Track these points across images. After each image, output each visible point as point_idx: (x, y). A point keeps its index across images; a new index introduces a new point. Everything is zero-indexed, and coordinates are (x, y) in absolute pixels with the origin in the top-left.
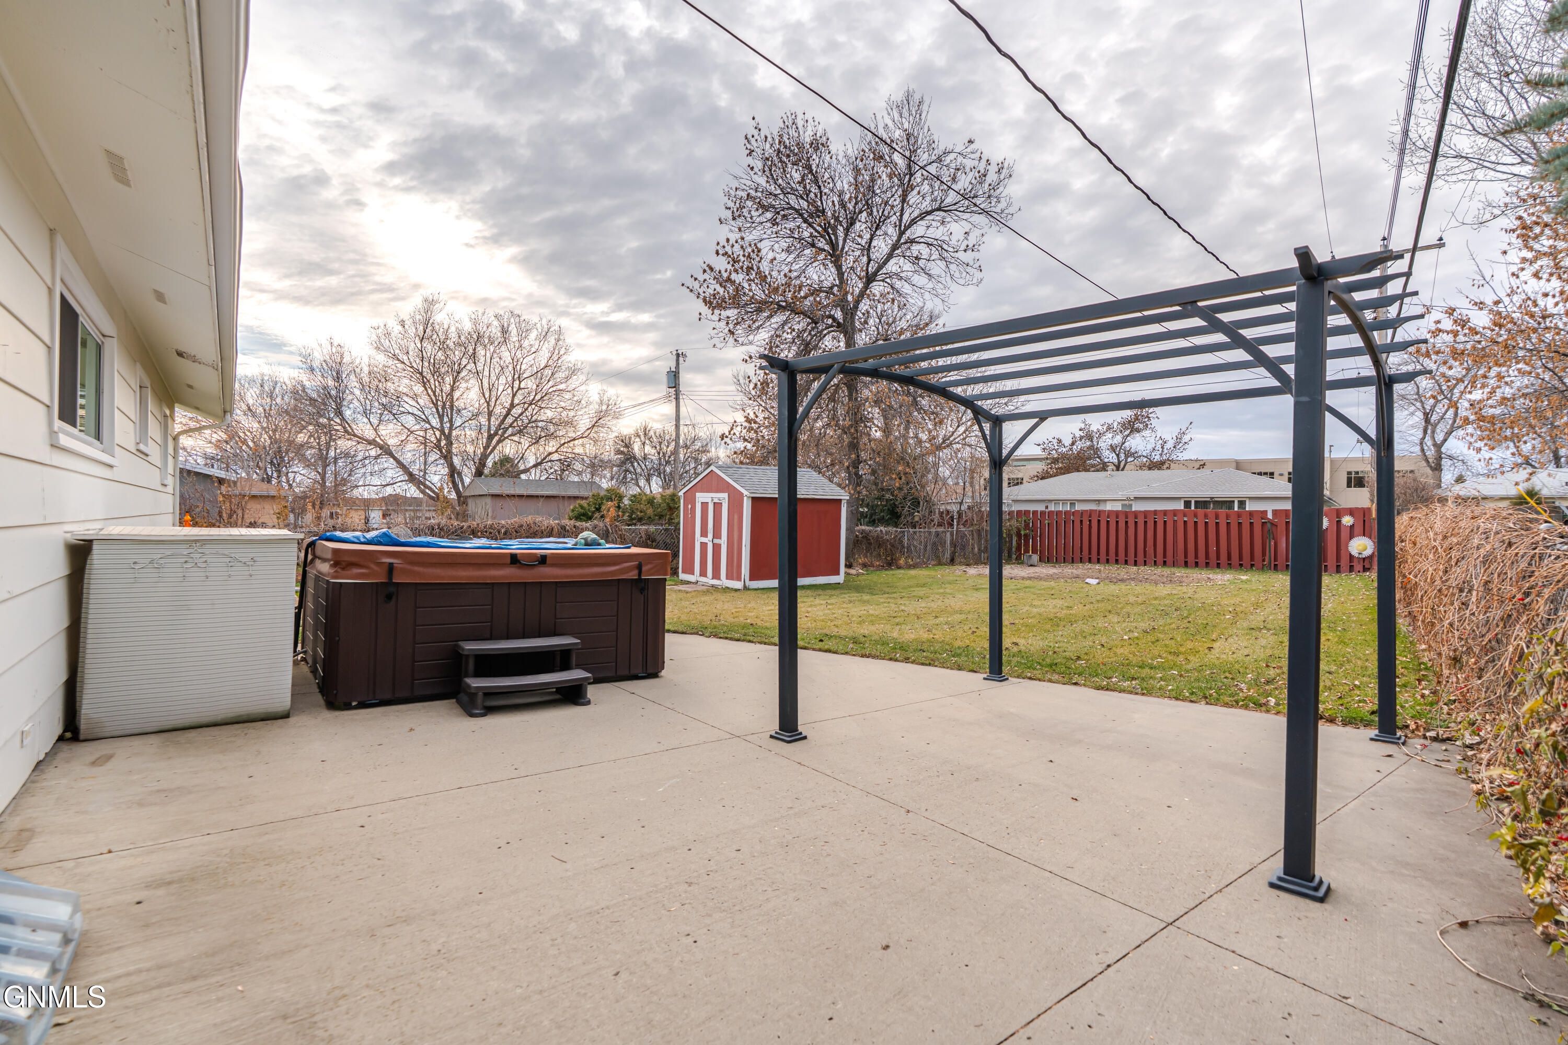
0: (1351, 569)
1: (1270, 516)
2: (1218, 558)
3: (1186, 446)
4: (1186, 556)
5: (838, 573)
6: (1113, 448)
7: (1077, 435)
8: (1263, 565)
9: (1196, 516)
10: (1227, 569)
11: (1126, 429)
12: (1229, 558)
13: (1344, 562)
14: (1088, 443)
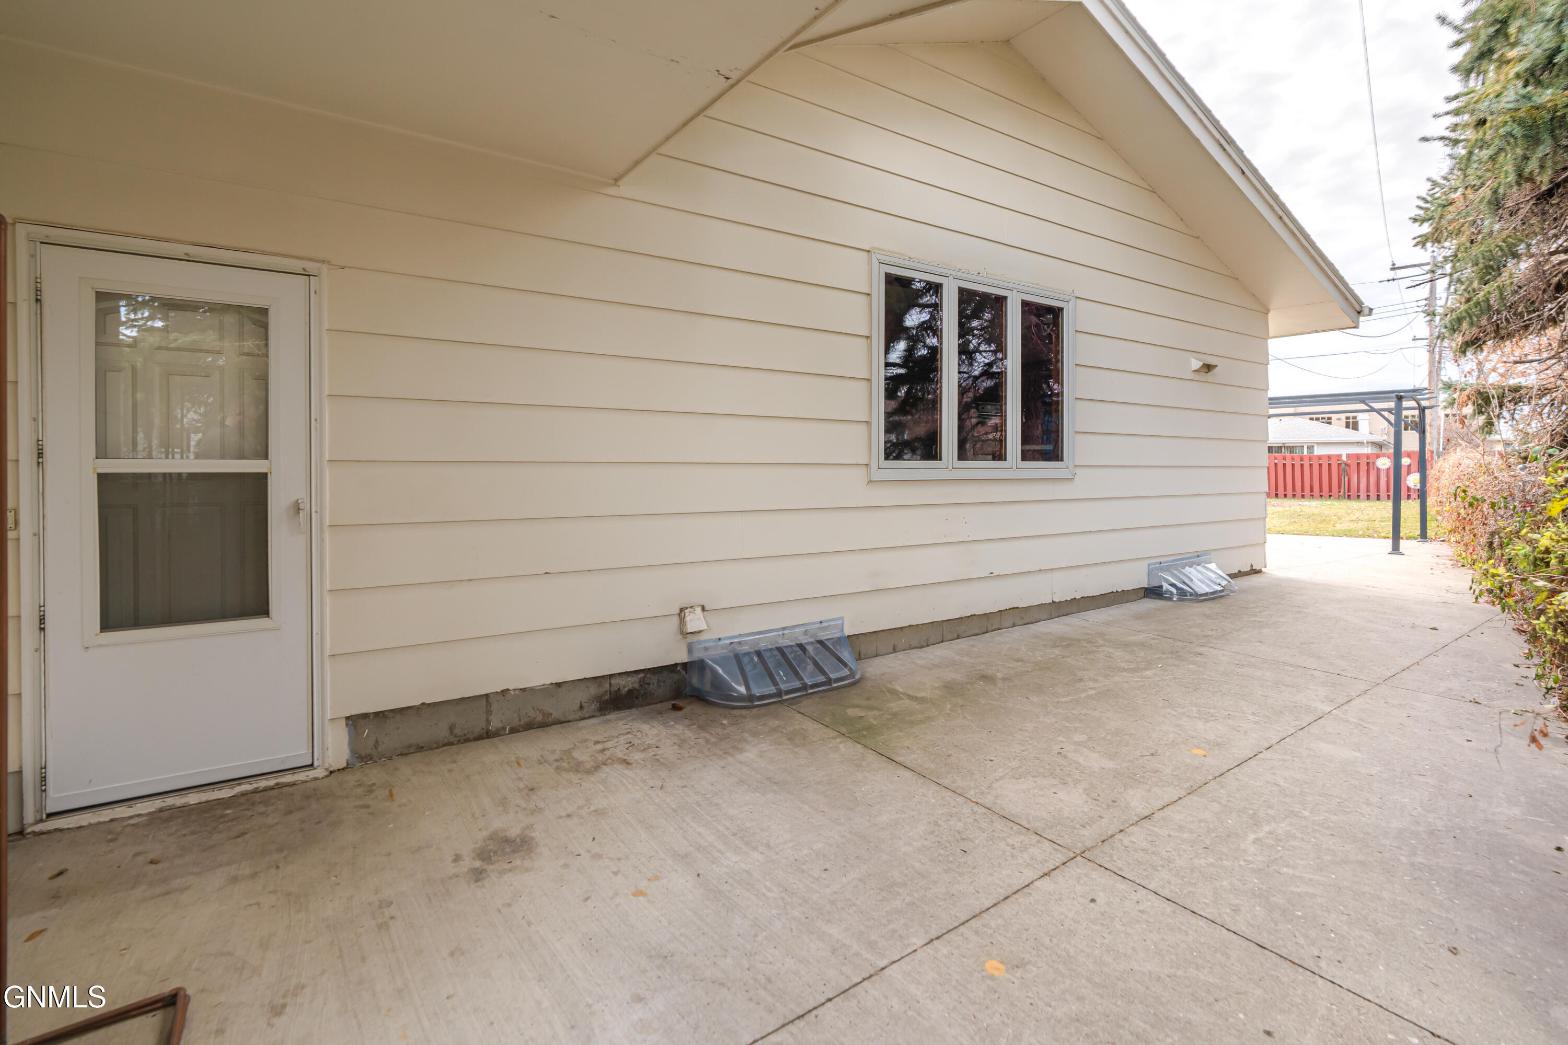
1: (1344, 458)
8: (1339, 495)
9: (1284, 459)
12: (1312, 490)
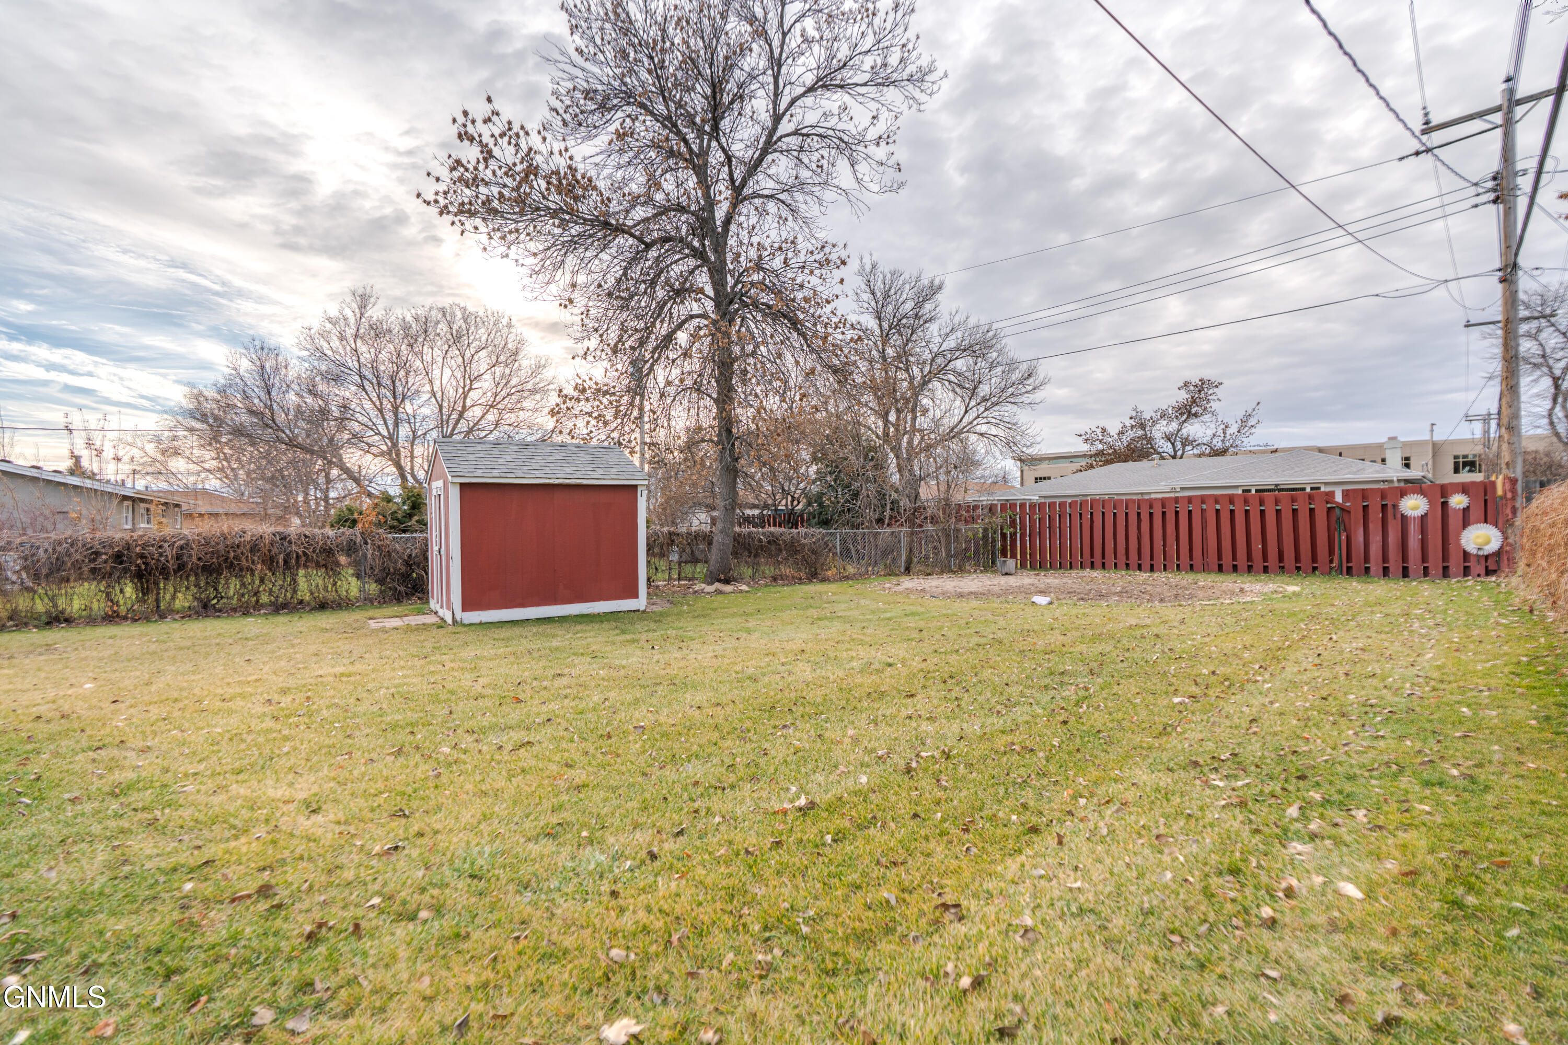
0: (1466, 572)
1: (1339, 498)
2: (1265, 559)
3: (1253, 430)
4: (1220, 557)
5: (636, 596)
6: (1168, 438)
7: (1128, 424)
8: (1331, 568)
10: (1275, 574)
11: (1182, 414)
12: (1281, 559)
13: (1455, 563)
14: (1140, 432)
